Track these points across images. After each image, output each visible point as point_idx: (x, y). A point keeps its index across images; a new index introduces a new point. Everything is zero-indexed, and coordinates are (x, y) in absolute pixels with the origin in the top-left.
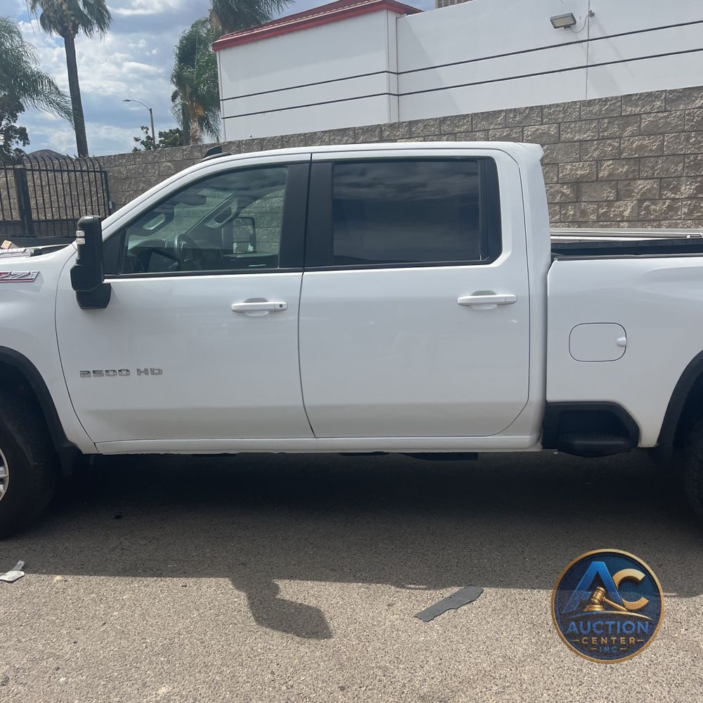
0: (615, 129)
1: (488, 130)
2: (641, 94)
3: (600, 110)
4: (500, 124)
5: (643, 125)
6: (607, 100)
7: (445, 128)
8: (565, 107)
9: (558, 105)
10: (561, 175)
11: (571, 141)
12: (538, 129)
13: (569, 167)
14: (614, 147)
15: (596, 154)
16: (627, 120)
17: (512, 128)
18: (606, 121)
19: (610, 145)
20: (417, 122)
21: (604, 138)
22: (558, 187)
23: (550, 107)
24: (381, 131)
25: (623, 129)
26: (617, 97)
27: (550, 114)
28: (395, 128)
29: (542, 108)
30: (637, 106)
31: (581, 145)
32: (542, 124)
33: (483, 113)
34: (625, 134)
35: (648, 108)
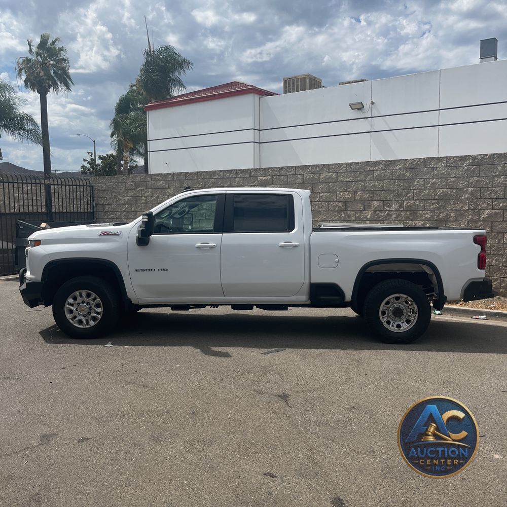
0: (362, 177)
1: (303, 174)
2: (374, 162)
3: (356, 168)
4: (309, 172)
5: (375, 175)
6: (358, 163)
7: (282, 172)
8: (340, 165)
9: (336, 164)
10: (338, 197)
11: (342, 182)
12: (327, 175)
13: (342, 194)
14: (362, 185)
15: (354, 188)
16: (368, 173)
17: (315, 174)
18: (358, 173)
19: (360, 184)
20: (268, 169)
21: (358, 181)
22: (337, 203)
23: (333, 165)
24: (250, 172)
25: (366, 177)
26: (363, 162)
27: (333, 168)
28: (257, 171)
29: (329, 165)
30: (372, 167)
31: (347, 184)
32: (329, 173)
33: (301, 166)
34: (367, 179)
35: (377, 168)
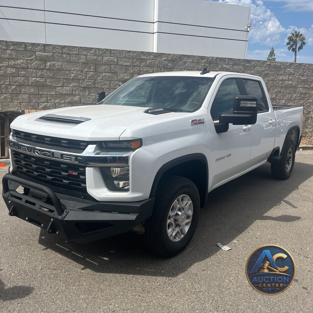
0: (138, 63)
1: (87, 55)
2: (147, 52)
3: (133, 55)
4: (92, 53)
5: (147, 63)
6: (135, 52)
7: (64, 50)
8: (121, 52)
9: (117, 50)
10: (118, 78)
11: (122, 65)
12: (109, 58)
13: (122, 75)
14: (138, 69)
15: (132, 71)
16: (142, 60)
17: (98, 56)
18: (135, 59)
19: (136, 68)
20: (48, 45)
21: (135, 66)
22: (117, 82)
23: (114, 50)
24: (26, 46)
25: (141, 64)
26: (138, 52)
27: (114, 53)
28: (35, 46)
29: (111, 50)
30: (145, 56)
31: (126, 67)
32: (111, 57)
33: (84, 47)
34: (142, 65)
35: (149, 57)
